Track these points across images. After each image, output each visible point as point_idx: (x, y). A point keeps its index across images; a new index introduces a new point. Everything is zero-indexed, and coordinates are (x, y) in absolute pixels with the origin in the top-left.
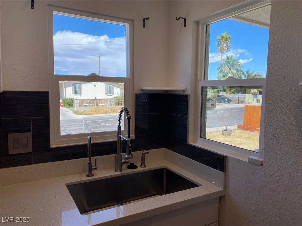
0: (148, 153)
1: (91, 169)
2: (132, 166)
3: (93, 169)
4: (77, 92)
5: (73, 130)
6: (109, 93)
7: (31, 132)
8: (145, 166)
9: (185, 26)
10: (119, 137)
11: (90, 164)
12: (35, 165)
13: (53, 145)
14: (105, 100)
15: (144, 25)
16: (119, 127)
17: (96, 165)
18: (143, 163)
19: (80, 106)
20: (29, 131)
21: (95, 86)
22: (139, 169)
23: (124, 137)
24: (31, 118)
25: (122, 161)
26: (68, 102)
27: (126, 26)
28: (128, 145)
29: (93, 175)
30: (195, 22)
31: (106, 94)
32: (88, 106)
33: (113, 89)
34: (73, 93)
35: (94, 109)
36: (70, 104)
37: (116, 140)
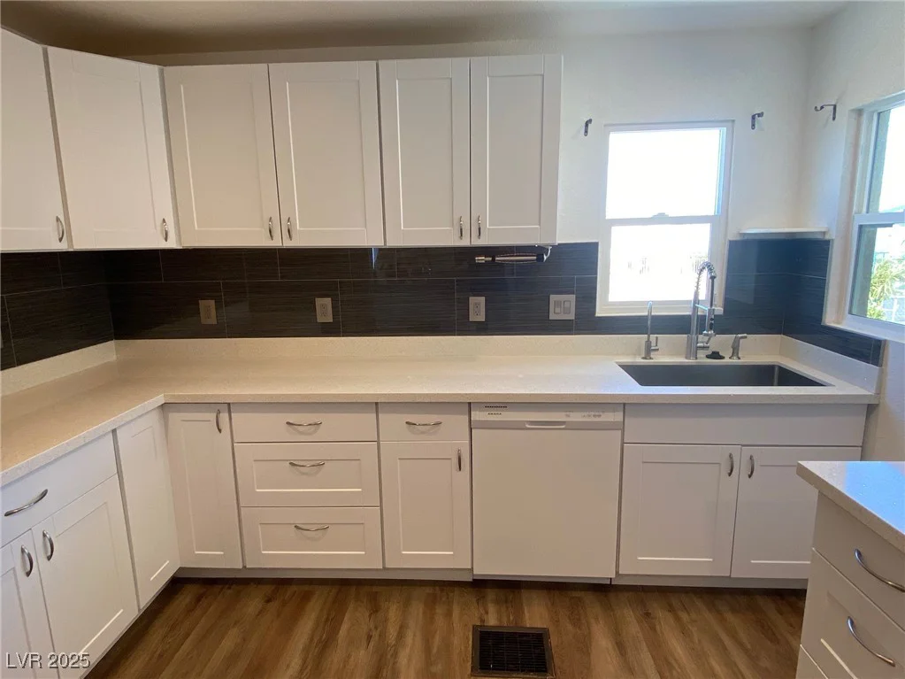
0: (745, 337)
1: (649, 350)
2: (716, 355)
3: (652, 350)
7: (574, 294)
9: (834, 119)
10: (695, 309)
11: (648, 343)
12: (576, 336)
13: (599, 313)
15: (753, 125)
16: (696, 294)
17: (656, 345)
18: (735, 353)
22: (727, 361)
24: (575, 276)
25: (698, 345)
29: (651, 358)
30: (853, 111)
37: (690, 313)
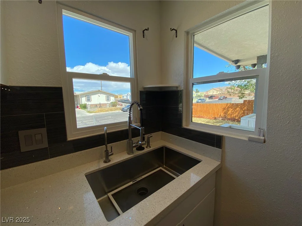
0: (152, 136)
1: (107, 156)
2: (140, 148)
3: (109, 155)
4: (89, 100)
5: (87, 122)
6: (108, 100)
7: (45, 127)
8: (150, 147)
9: (176, 37)
10: (130, 126)
11: (107, 151)
12: (52, 159)
13: (70, 138)
14: (106, 104)
15: (144, 36)
16: (130, 118)
17: (112, 152)
18: (148, 145)
19: (91, 108)
20: (42, 126)
21: (99, 96)
22: (146, 150)
23: (134, 125)
24: (44, 113)
25: (133, 145)
26: (83, 106)
27: (129, 36)
28: (142, 133)
29: (110, 161)
30: (185, 32)
31: (106, 100)
32: (96, 108)
33: (110, 98)
34: (86, 101)
35: (99, 110)
36: (85, 107)
37: (128, 128)
